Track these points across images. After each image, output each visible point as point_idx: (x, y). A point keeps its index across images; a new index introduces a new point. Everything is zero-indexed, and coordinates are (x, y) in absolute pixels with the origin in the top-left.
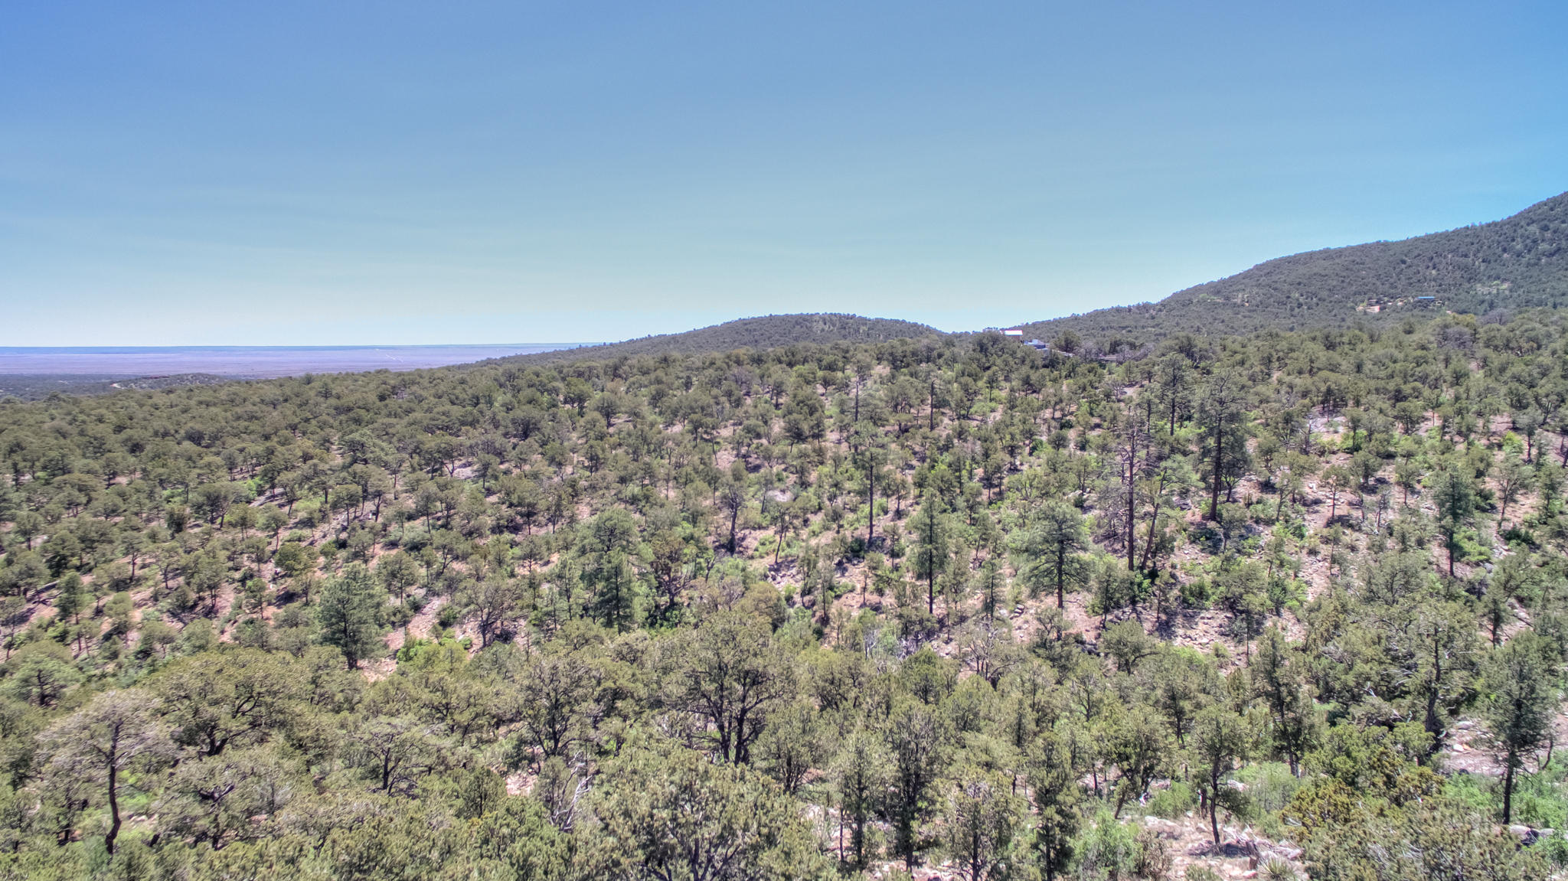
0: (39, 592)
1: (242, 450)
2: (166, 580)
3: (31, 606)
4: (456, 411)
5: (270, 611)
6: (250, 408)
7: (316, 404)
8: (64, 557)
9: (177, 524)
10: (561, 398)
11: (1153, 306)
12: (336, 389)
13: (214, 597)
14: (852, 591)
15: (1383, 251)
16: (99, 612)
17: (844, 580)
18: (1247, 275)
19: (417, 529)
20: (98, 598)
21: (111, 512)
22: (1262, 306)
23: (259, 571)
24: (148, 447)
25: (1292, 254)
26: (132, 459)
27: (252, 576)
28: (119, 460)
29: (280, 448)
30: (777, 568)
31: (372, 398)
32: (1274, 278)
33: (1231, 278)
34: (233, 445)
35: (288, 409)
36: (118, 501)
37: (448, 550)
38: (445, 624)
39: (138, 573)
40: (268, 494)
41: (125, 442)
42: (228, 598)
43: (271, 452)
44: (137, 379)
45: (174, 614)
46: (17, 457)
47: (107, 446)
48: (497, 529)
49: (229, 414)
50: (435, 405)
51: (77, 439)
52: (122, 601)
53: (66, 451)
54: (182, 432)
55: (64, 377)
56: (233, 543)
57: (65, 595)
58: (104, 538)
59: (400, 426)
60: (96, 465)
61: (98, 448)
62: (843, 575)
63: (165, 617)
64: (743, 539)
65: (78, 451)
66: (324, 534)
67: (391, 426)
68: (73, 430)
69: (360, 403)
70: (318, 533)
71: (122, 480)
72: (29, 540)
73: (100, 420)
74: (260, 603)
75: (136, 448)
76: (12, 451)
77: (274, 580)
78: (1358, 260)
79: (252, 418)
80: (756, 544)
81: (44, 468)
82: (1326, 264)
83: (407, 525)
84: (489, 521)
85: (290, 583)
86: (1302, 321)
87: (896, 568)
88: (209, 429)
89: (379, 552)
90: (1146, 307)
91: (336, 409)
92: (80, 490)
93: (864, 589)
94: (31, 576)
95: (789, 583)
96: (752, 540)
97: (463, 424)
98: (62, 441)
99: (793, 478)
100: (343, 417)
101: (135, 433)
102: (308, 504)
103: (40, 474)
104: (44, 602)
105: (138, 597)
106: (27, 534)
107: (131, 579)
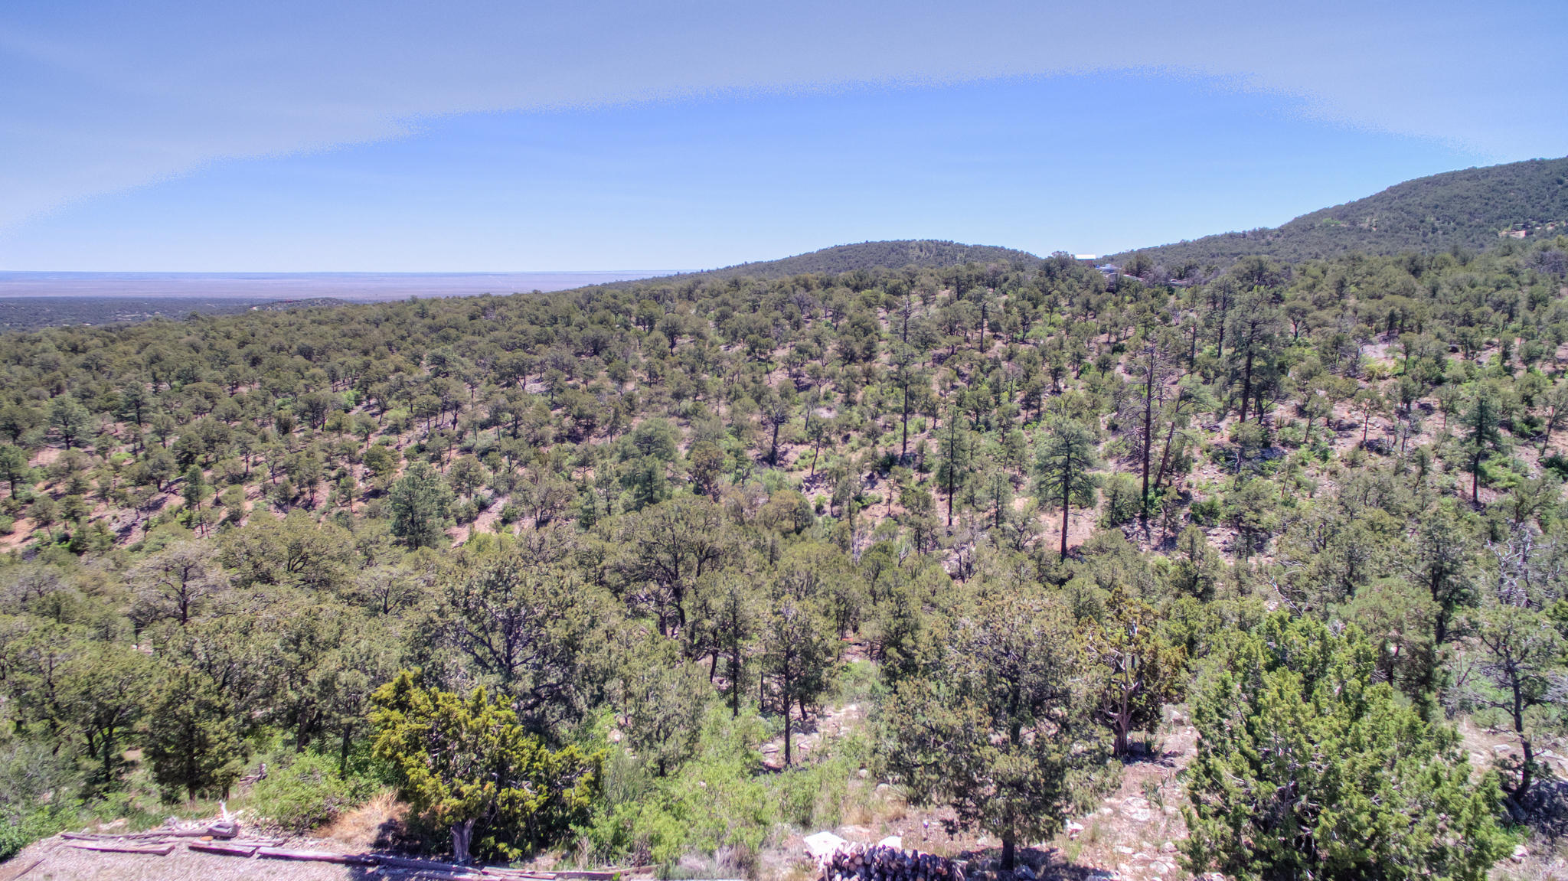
0: (170, 484)
1: (342, 364)
2: (274, 476)
3: (164, 495)
4: (534, 330)
5: (357, 505)
6: (355, 326)
7: (413, 324)
8: (191, 455)
9: (285, 428)
10: (634, 319)
11: (1270, 232)
12: (432, 310)
13: (313, 492)
14: (879, 502)
15: (1538, 170)
16: (218, 502)
17: (872, 493)
18: (1379, 198)
19: (488, 437)
20: (217, 491)
21: (231, 417)
22: (1393, 230)
23: (351, 471)
24: (265, 361)
25: (1432, 174)
26: (251, 371)
27: (344, 475)
28: (240, 371)
29: (375, 362)
30: (812, 480)
31: (464, 319)
32: (1409, 201)
33: (1361, 200)
34: (335, 360)
35: (387, 327)
36: (237, 406)
37: (512, 455)
38: (506, 521)
39: (251, 469)
40: (365, 404)
41: (247, 356)
42: (324, 492)
43: (367, 366)
44: (273, 303)
45: (279, 506)
46: (155, 368)
47: (231, 359)
48: (559, 439)
49: (336, 332)
50: (516, 323)
51: (208, 353)
52: (235, 492)
53: (196, 362)
54: (295, 347)
55: (211, 301)
56: (330, 446)
57: (189, 485)
58: (224, 438)
59: (482, 343)
60: (221, 376)
61: (224, 361)
62: (872, 488)
63: (272, 507)
64: (785, 453)
65: (207, 364)
66: (406, 440)
67: (474, 343)
68: (204, 345)
69: (452, 323)
70: (403, 439)
71: (243, 390)
72: (163, 440)
73: (228, 337)
74: (349, 498)
75: (255, 362)
76: (152, 362)
77: (364, 479)
78: (1507, 180)
79: (356, 335)
80: (796, 457)
81: (178, 378)
82: (1469, 184)
83: (480, 433)
84: (551, 431)
85: (376, 483)
86: (1434, 247)
87: (922, 482)
88: (316, 344)
89: (455, 455)
90: (1262, 233)
91: (430, 327)
92: (207, 398)
93: (889, 501)
94: (163, 469)
95: (821, 494)
96: (794, 453)
97: (538, 342)
98: (194, 354)
99: (840, 396)
100: (433, 336)
101: (255, 348)
102: (398, 413)
103: (175, 383)
104: (174, 492)
105: (251, 491)
106: (162, 433)
107: (245, 475)
